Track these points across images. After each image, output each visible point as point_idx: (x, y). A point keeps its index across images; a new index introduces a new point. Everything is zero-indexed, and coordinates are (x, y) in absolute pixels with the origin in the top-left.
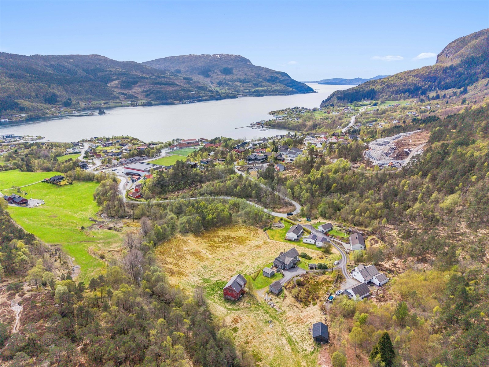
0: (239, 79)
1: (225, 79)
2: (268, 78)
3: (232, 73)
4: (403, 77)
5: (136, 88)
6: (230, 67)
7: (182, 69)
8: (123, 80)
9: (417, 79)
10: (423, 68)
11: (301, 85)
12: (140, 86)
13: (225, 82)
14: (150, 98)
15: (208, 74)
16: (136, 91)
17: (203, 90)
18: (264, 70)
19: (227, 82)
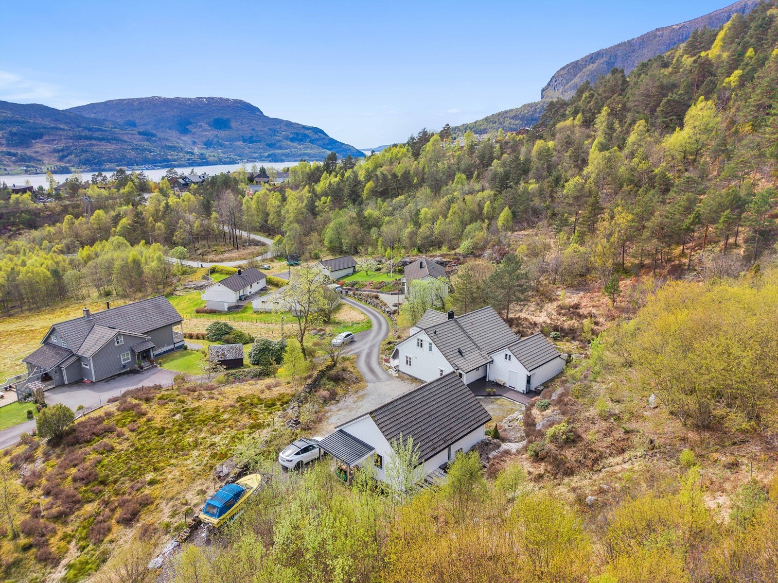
0: (242, 137)
1: (216, 136)
2: (291, 136)
3: (230, 128)
4: (497, 120)
5: (40, 145)
6: (225, 117)
7: (137, 121)
8: (10, 132)
9: (517, 122)
10: (524, 106)
11: (346, 147)
12: (47, 142)
13: (218, 141)
14: (69, 162)
15: (187, 129)
16: (39, 150)
17: (174, 151)
18: (284, 123)
19: (220, 141)
